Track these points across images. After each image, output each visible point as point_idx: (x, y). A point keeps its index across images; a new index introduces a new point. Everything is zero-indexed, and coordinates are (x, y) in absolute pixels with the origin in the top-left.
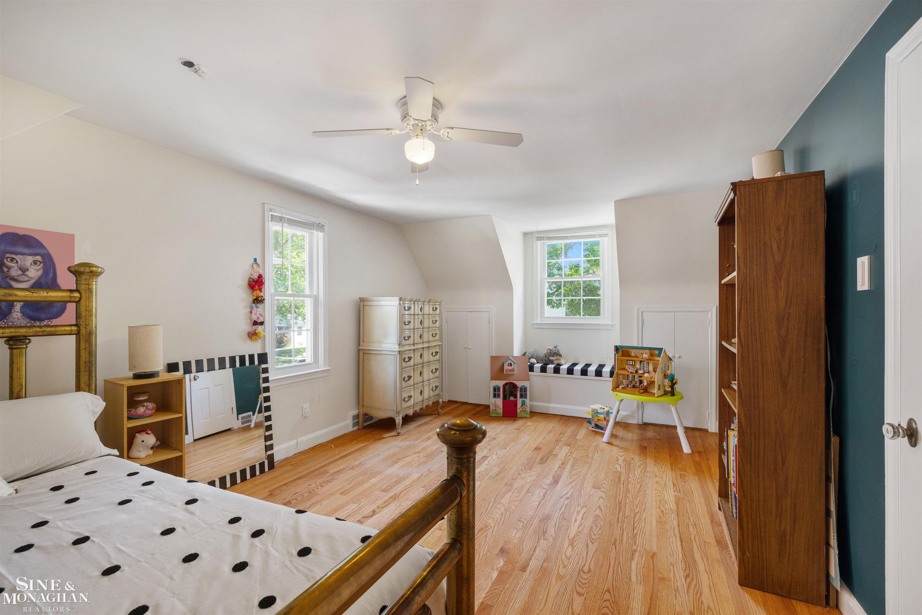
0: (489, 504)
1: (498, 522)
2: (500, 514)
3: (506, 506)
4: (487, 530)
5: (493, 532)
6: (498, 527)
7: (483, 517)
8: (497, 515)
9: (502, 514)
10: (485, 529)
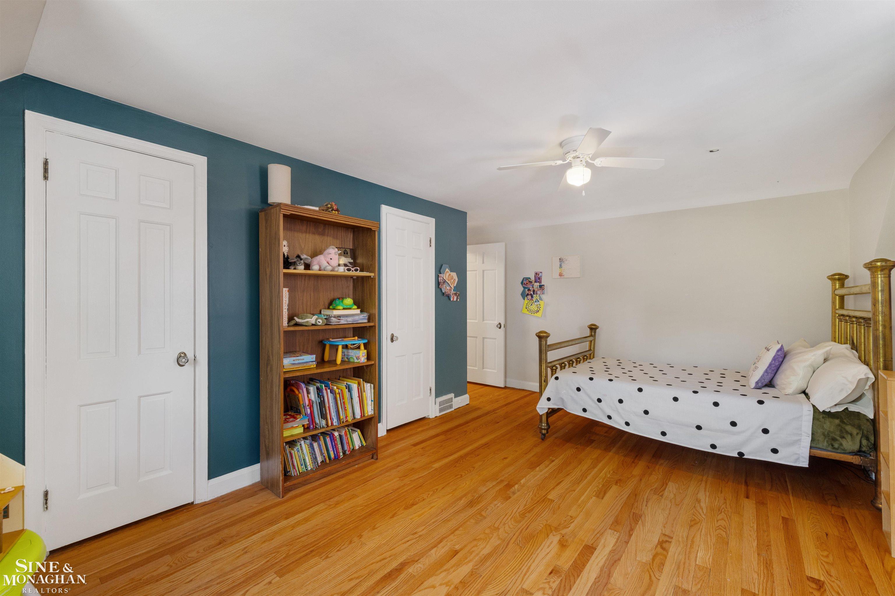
0: (515, 541)
1: (511, 516)
2: (507, 525)
3: (495, 534)
4: (524, 510)
5: (518, 508)
6: (512, 511)
7: (525, 524)
8: (510, 523)
9: (504, 524)
10: (526, 512)
